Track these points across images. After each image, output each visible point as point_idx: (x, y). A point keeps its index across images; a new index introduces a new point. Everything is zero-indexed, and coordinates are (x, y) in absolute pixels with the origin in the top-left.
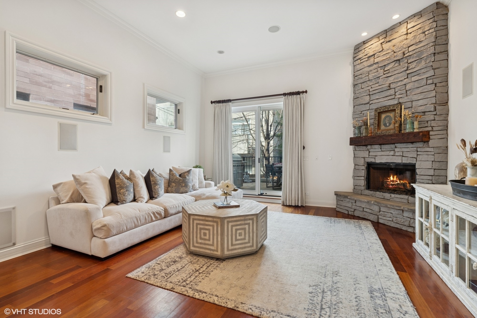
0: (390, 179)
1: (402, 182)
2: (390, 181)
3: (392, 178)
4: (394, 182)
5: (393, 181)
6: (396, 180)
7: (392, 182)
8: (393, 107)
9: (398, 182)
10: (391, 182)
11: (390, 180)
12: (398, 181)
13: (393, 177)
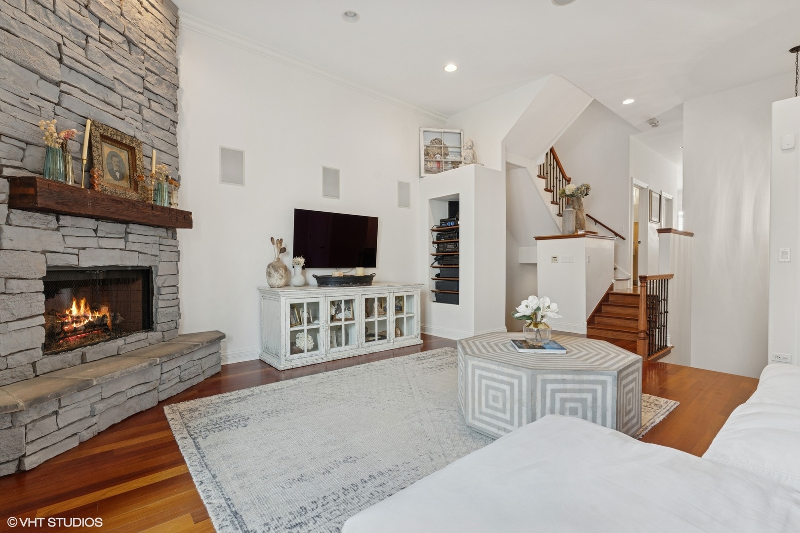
0: (71, 312)
1: (97, 315)
2: (70, 319)
3: (74, 311)
4: (81, 322)
5: (77, 319)
6: (85, 312)
7: (77, 322)
8: (130, 141)
9: (90, 319)
10: (73, 323)
11: (71, 317)
12: (90, 315)
13: (79, 307)
